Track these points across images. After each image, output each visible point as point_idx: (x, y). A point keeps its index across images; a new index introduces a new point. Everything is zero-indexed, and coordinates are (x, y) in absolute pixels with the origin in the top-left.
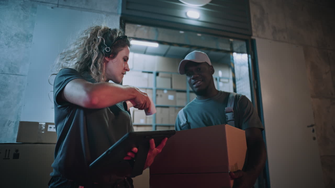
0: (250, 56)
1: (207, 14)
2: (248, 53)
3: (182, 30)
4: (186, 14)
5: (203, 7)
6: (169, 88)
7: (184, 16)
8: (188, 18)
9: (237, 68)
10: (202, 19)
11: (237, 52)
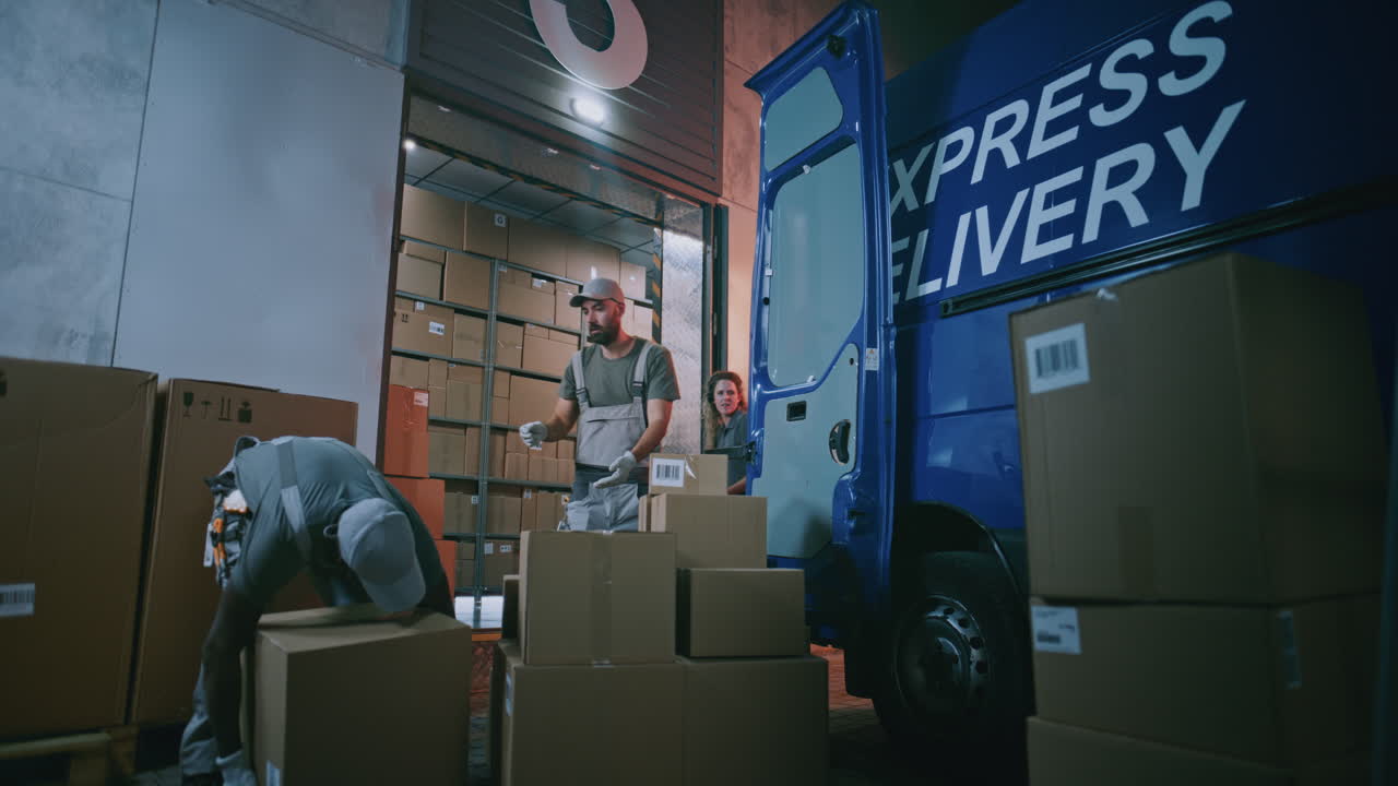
0: (710, 248)
1: (621, 113)
2: (705, 239)
3: (555, 147)
4: (572, 102)
5: (614, 92)
6: (435, 297)
7: (566, 110)
8: (575, 119)
9: (669, 273)
10: (608, 127)
11: (675, 230)
